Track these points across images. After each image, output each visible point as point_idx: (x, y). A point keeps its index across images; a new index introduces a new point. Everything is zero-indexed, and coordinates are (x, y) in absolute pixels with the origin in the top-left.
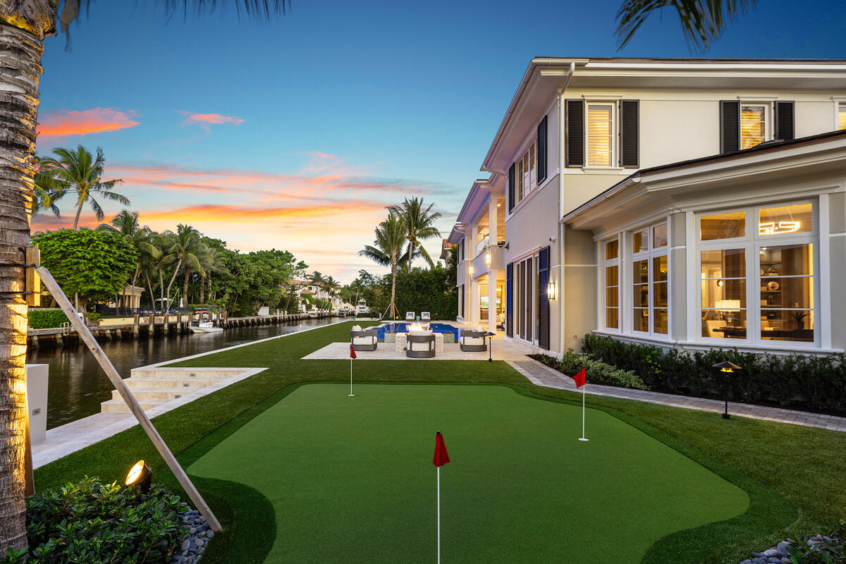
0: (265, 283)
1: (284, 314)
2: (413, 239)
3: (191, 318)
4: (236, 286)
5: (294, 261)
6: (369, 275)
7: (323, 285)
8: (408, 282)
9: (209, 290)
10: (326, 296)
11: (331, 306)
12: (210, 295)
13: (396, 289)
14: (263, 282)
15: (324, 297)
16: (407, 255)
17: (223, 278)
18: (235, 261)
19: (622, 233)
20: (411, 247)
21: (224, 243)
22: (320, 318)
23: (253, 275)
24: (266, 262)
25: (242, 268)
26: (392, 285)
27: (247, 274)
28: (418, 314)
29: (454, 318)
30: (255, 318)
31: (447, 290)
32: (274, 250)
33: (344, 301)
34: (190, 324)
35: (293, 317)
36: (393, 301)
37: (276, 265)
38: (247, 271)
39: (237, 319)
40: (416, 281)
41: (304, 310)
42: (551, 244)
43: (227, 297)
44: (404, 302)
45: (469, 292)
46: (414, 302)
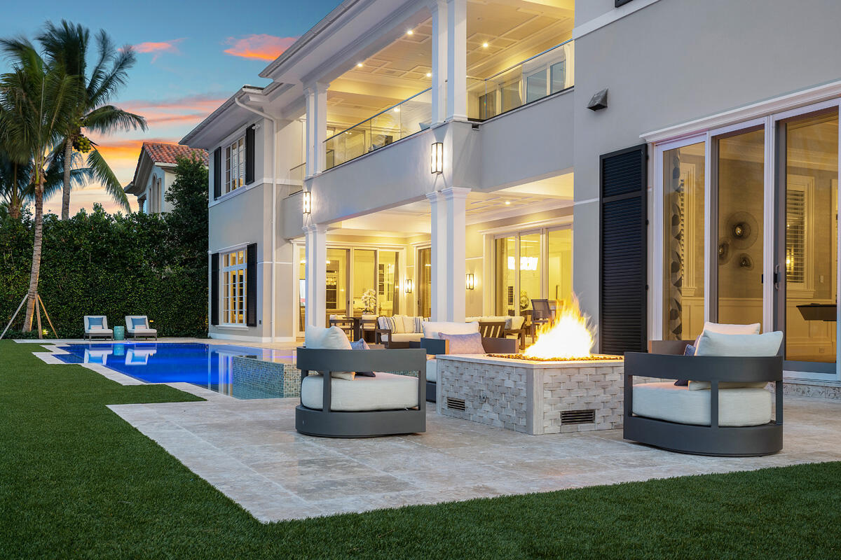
2: (74, 134)
8: (71, 240)
36: (34, 287)
44: (58, 292)
45: (275, 263)
46: (87, 293)
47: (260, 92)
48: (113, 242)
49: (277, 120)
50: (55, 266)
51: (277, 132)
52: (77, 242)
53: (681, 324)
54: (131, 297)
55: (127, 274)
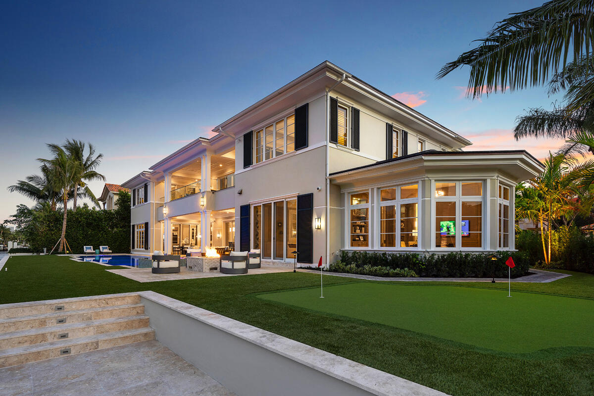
19: (373, 189)
28: (96, 247)
36: (63, 236)
42: (315, 192)
44: (72, 238)
45: (154, 229)
46: (84, 238)
47: (149, 173)
49: (155, 182)
50: (71, 228)
51: (155, 186)
52: (80, 220)
54: (101, 240)
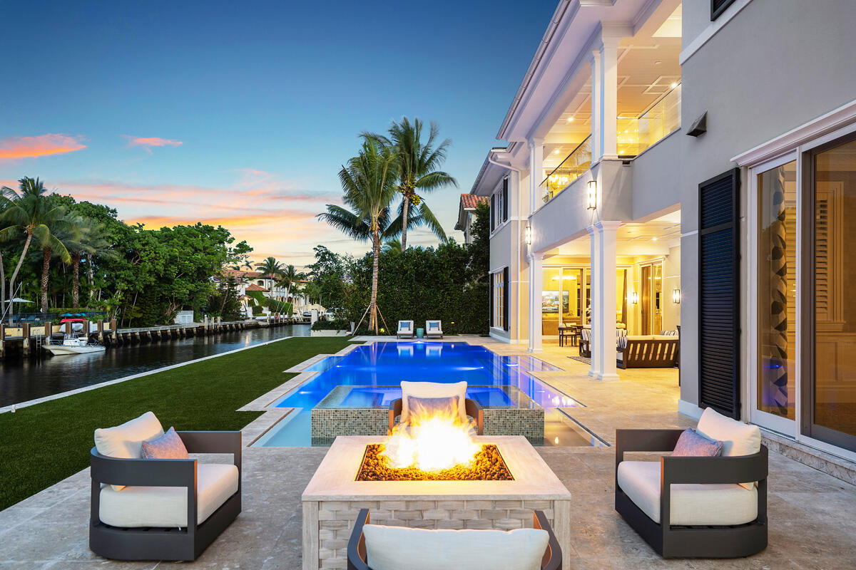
0: (183, 274)
1: (215, 322)
2: (409, 193)
3: (48, 331)
4: (134, 278)
5: (230, 242)
6: (331, 255)
7: (280, 278)
8: (402, 266)
9: (90, 286)
10: (285, 293)
11: (292, 309)
12: (92, 293)
13: (380, 278)
14: (180, 273)
15: (282, 295)
16: (400, 220)
17: (111, 265)
18: (133, 240)
20: (406, 206)
21: (114, 211)
22: (274, 326)
23: (163, 261)
24: (185, 242)
25: (145, 251)
26: (371, 272)
27: (152, 260)
28: (420, 323)
29: (484, 331)
30: (168, 328)
31: (470, 280)
32: (199, 224)
33: (312, 301)
34: (48, 339)
35: (231, 326)
36: (373, 300)
37: (200, 246)
38: (153, 255)
39: (137, 331)
40: (415, 265)
41: (250, 315)
43: (119, 296)
44: (393, 303)
45: (520, 282)
46: (412, 303)
47: (504, 150)
48: (430, 267)
49: (521, 171)
50: (392, 284)
51: (521, 180)
52: (405, 268)
53: (786, 374)
54: (441, 305)
55: (439, 289)
